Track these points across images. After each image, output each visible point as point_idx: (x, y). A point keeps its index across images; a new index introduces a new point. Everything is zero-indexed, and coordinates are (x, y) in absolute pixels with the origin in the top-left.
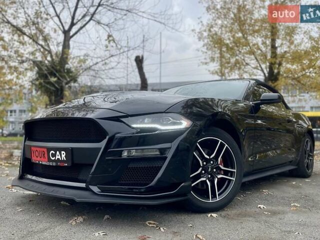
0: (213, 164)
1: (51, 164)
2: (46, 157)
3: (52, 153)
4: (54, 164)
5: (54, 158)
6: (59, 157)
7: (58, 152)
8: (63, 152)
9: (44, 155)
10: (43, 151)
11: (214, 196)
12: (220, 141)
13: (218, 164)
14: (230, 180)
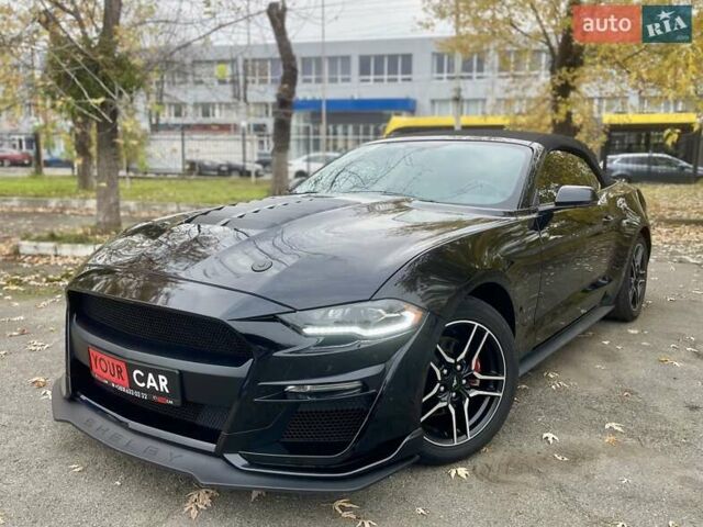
0: (461, 370)
1: (137, 394)
2: (126, 378)
3: (138, 375)
4: (145, 396)
5: (143, 385)
6: (154, 384)
7: (151, 376)
8: (161, 377)
9: (120, 372)
10: (118, 366)
11: (463, 431)
12: (477, 324)
13: (470, 370)
14: (493, 398)
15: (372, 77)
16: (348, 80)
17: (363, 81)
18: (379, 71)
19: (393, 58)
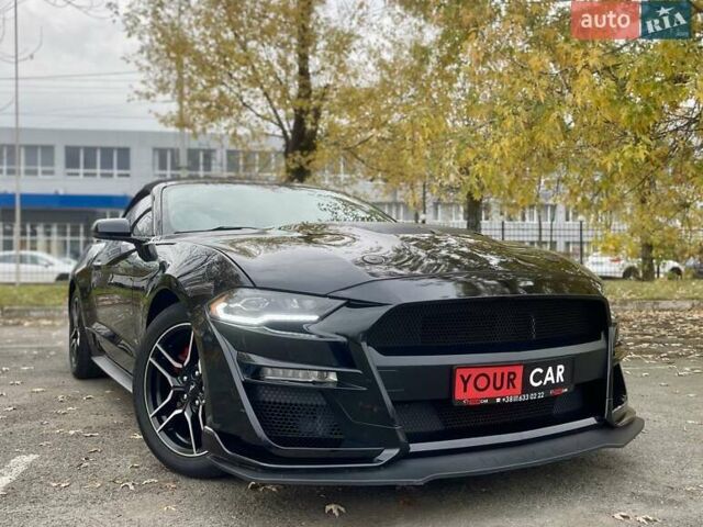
1: (533, 396)
3: (535, 375)
5: (540, 383)
7: (550, 369)
8: (559, 366)
15: (81, 171)
16: (52, 173)
17: (70, 174)
18: (89, 164)
19: (107, 152)
